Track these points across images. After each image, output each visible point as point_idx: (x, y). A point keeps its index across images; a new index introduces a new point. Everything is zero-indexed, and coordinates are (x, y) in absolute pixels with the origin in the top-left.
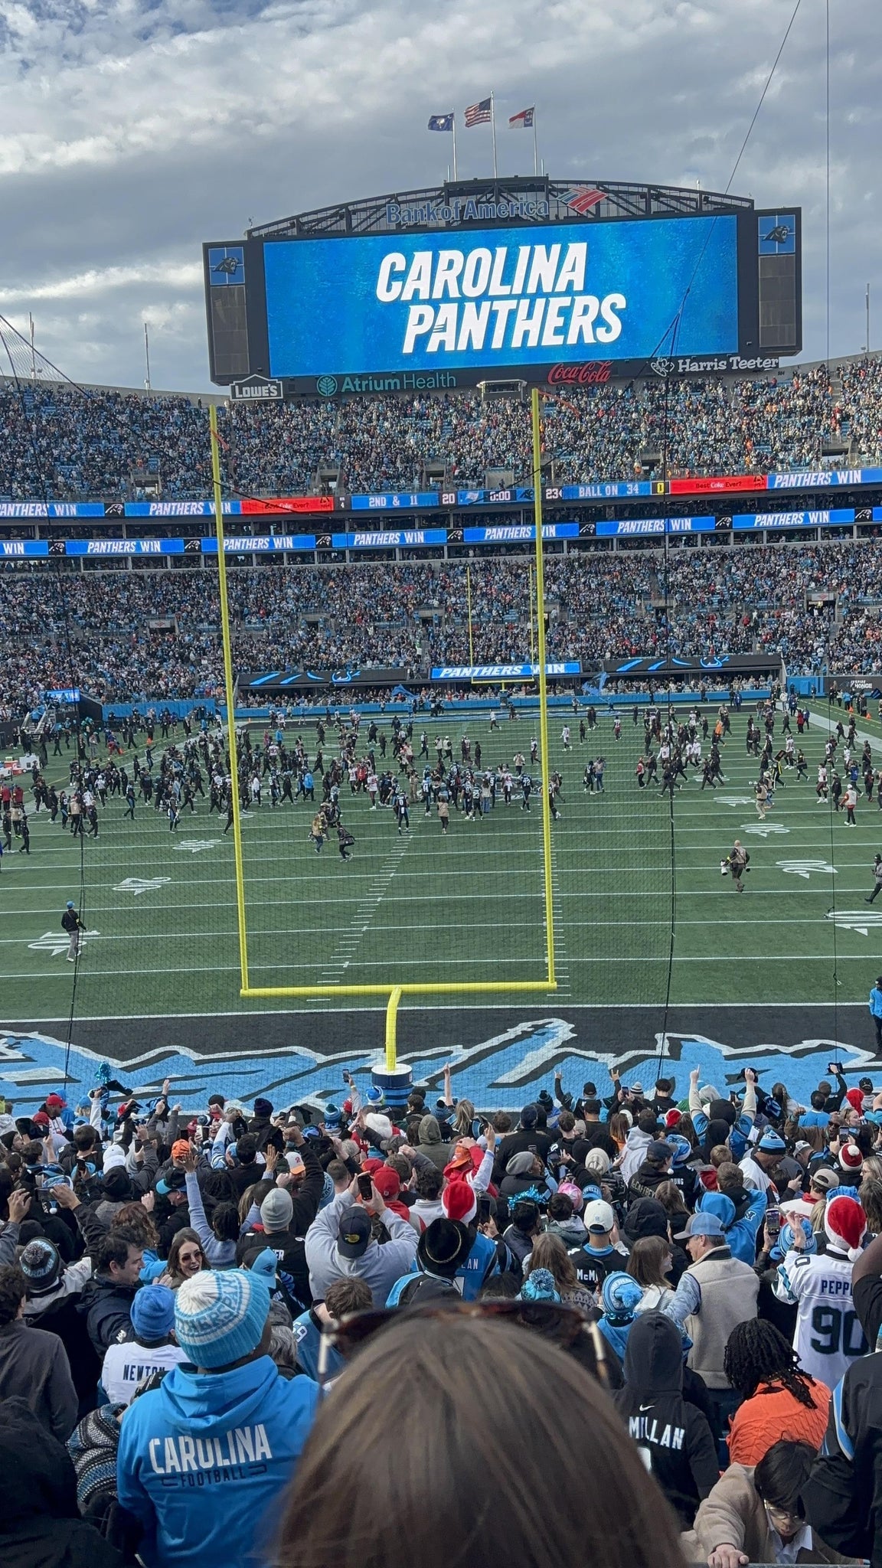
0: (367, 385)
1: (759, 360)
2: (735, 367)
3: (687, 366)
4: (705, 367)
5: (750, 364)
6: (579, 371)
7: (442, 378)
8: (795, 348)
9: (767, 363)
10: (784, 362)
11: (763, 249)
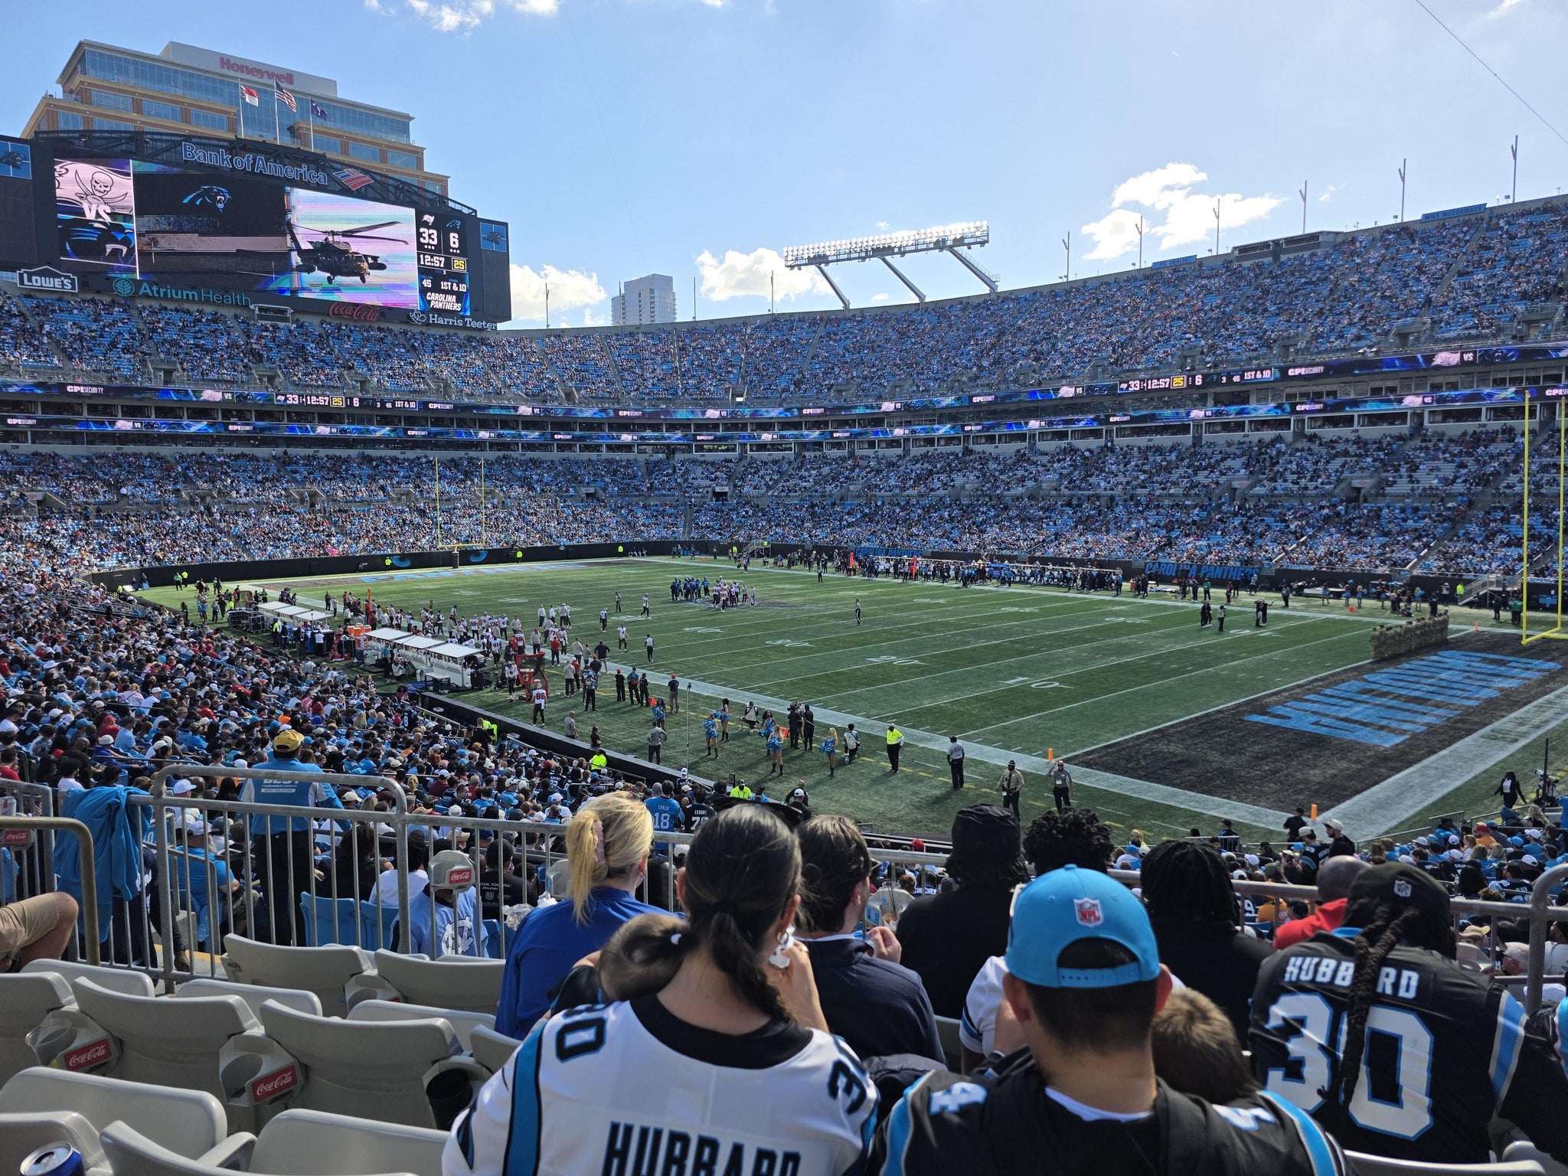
0: (166, 292)
1: (484, 323)
2: (468, 326)
3: (436, 320)
4: (449, 323)
5: (478, 325)
8: (507, 317)
9: (490, 326)
10: (501, 327)
11: (484, 245)
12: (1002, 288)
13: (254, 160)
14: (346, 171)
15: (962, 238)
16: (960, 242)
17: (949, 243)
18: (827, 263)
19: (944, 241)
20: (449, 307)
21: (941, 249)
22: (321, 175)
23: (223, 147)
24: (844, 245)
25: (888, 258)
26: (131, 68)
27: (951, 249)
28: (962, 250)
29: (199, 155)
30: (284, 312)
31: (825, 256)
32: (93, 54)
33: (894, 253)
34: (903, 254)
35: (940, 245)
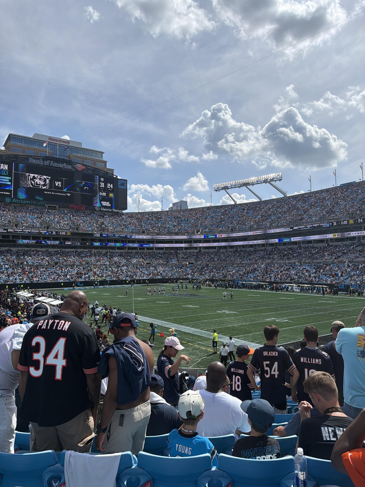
0: (20, 201)
1: (118, 210)
2: (113, 211)
3: (103, 209)
4: (107, 210)
5: (117, 211)
6: (78, 206)
7: (42, 203)
8: (126, 208)
9: (120, 211)
10: (124, 212)
11: (120, 187)
12: (288, 195)
13: (50, 162)
14: (78, 165)
15: (273, 179)
16: (272, 180)
17: (269, 181)
18: (228, 189)
19: (267, 180)
20: (107, 205)
21: (266, 183)
22: (70, 166)
23: (41, 159)
24: (233, 183)
25: (248, 186)
26: (23, 141)
27: (269, 182)
28: (273, 183)
29: (34, 161)
30: (56, 207)
31: (227, 187)
32: (13, 137)
33: (250, 185)
34: (253, 185)
35: (265, 181)
